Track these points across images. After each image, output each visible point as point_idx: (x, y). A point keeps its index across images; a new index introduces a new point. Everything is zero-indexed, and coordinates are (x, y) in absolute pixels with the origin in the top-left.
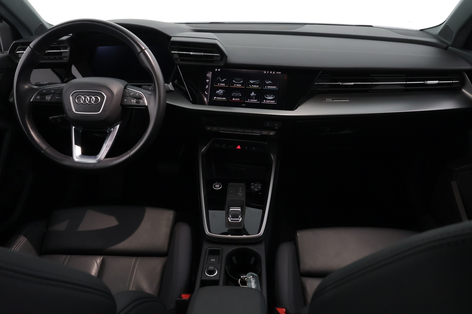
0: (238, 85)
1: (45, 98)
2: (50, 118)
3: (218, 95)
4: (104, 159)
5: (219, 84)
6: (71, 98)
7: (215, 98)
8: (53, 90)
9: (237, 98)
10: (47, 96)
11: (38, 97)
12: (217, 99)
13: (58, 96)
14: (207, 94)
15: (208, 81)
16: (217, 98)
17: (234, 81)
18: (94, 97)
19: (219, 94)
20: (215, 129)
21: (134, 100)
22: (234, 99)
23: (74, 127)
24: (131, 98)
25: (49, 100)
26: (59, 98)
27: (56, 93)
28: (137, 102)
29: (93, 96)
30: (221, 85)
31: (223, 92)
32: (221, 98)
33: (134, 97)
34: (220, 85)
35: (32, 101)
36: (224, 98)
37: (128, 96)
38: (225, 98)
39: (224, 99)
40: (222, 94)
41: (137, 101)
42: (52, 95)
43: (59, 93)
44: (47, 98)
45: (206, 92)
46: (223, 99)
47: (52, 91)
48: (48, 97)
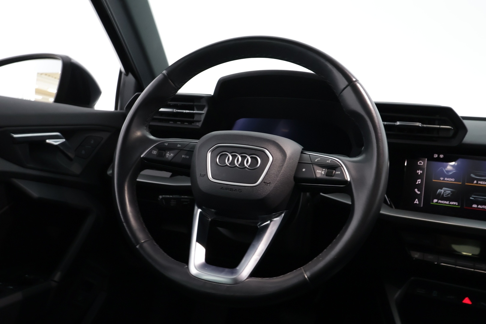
0: (481, 182)
1: (165, 155)
2: (161, 197)
3: (441, 197)
4: (247, 278)
5: (442, 179)
6: (209, 155)
7: (435, 201)
8: (180, 144)
9: (482, 205)
10: (168, 153)
11: (155, 152)
12: (440, 203)
13: (186, 155)
14: (419, 193)
15: (419, 172)
16: (439, 201)
17: (473, 175)
18: (251, 157)
19: (443, 195)
20: (430, 257)
21: (323, 171)
22: (475, 206)
23: (200, 210)
24: (315, 167)
25: (170, 159)
26: (188, 157)
27: (184, 149)
28: (327, 175)
29: (249, 155)
30: (446, 181)
31: (452, 192)
32: (447, 202)
33: (322, 166)
34: (444, 180)
35: (143, 157)
36: (454, 203)
37: (310, 162)
38: (457, 203)
39: (453, 205)
40: (449, 195)
41: (327, 172)
42: (176, 151)
43: (188, 149)
44: (168, 155)
45: (416, 190)
46: (451, 204)
47: (179, 146)
48: (170, 154)
